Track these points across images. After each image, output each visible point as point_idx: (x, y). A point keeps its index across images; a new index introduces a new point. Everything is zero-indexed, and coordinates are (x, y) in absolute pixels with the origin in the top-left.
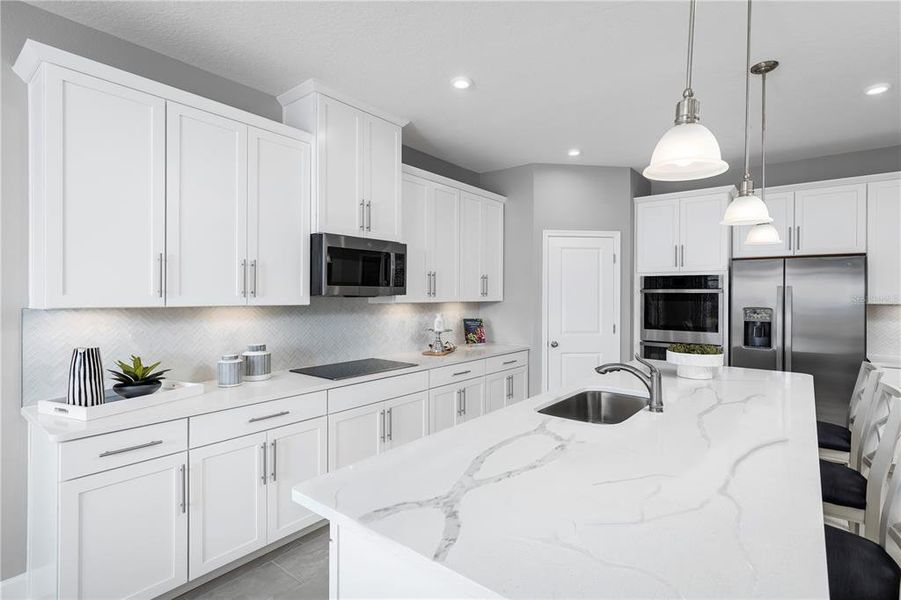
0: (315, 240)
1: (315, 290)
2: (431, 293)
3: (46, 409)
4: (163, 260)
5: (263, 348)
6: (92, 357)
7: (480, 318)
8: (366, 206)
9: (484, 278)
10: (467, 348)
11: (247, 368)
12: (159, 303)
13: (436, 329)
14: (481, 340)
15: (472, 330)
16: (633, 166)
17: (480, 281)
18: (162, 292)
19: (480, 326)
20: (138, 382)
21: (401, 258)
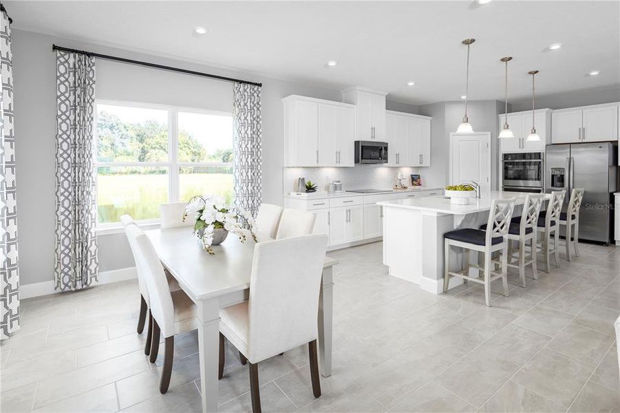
0: (357, 143)
1: (357, 161)
2: (398, 163)
5: (339, 182)
6: (303, 180)
7: (419, 174)
8: (373, 129)
9: (421, 156)
10: (413, 187)
11: (336, 188)
12: (317, 165)
13: (399, 178)
14: (419, 184)
15: (415, 180)
16: (498, 99)
17: (419, 157)
19: (419, 178)
20: (311, 188)
21: (386, 149)
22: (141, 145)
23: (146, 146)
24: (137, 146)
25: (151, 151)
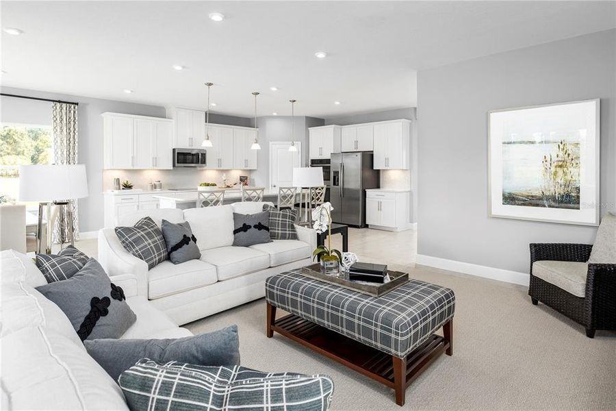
1: (174, 166)
2: (219, 166)
3: (109, 191)
4: (133, 157)
5: (159, 182)
6: (118, 180)
7: (248, 176)
8: (191, 139)
9: (246, 160)
11: (154, 187)
12: (132, 168)
13: (223, 179)
14: (247, 185)
15: (243, 180)
16: (306, 115)
17: (244, 162)
18: (133, 166)
19: (247, 179)
20: (128, 187)
21: (204, 154)
22: (35, 143)
23: (41, 144)
24: (30, 144)
25: (46, 149)
